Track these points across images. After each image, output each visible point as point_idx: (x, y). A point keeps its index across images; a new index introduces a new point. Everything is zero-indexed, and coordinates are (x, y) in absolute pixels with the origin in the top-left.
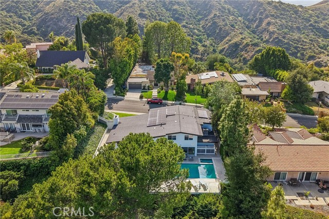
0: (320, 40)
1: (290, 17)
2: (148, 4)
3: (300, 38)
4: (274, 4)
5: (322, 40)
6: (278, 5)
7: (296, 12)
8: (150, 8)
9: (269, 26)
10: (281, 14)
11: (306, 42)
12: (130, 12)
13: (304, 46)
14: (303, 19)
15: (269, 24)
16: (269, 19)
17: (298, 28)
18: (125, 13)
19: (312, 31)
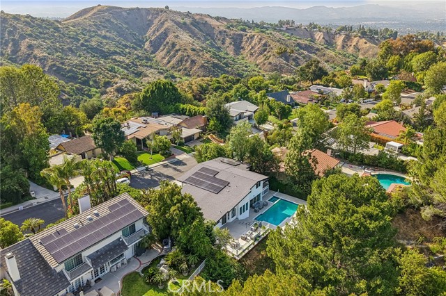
0: (102, 62)
1: (54, 36)
3: (82, 63)
4: (22, 19)
5: (104, 62)
6: (28, 20)
7: (57, 29)
9: (32, 50)
10: (40, 33)
11: (91, 66)
13: (92, 71)
14: (69, 38)
15: (30, 47)
16: (27, 40)
17: (70, 49)
19: (88, 53)
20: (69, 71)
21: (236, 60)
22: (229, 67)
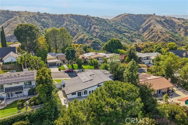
0: (119, 35)
1: (104, 24)
2: (25, 18)
3: (111, 35)
4: (95, 18)
5: (120, 35)
6: (97, 19)
7: (106, 22)
8: (27, 21)
9: (95, 29)
10: (100, 23)
11: (113, 36)
12: (14, 23)
13: (113, 38)
14: (109, 25)
15: (95, 28)
16: (94, 26)
17: (108, 30)
18: (11, 24)
19: (115, 31)
20: (105, 38)
21: (184, 38)
22: (178, 41)
